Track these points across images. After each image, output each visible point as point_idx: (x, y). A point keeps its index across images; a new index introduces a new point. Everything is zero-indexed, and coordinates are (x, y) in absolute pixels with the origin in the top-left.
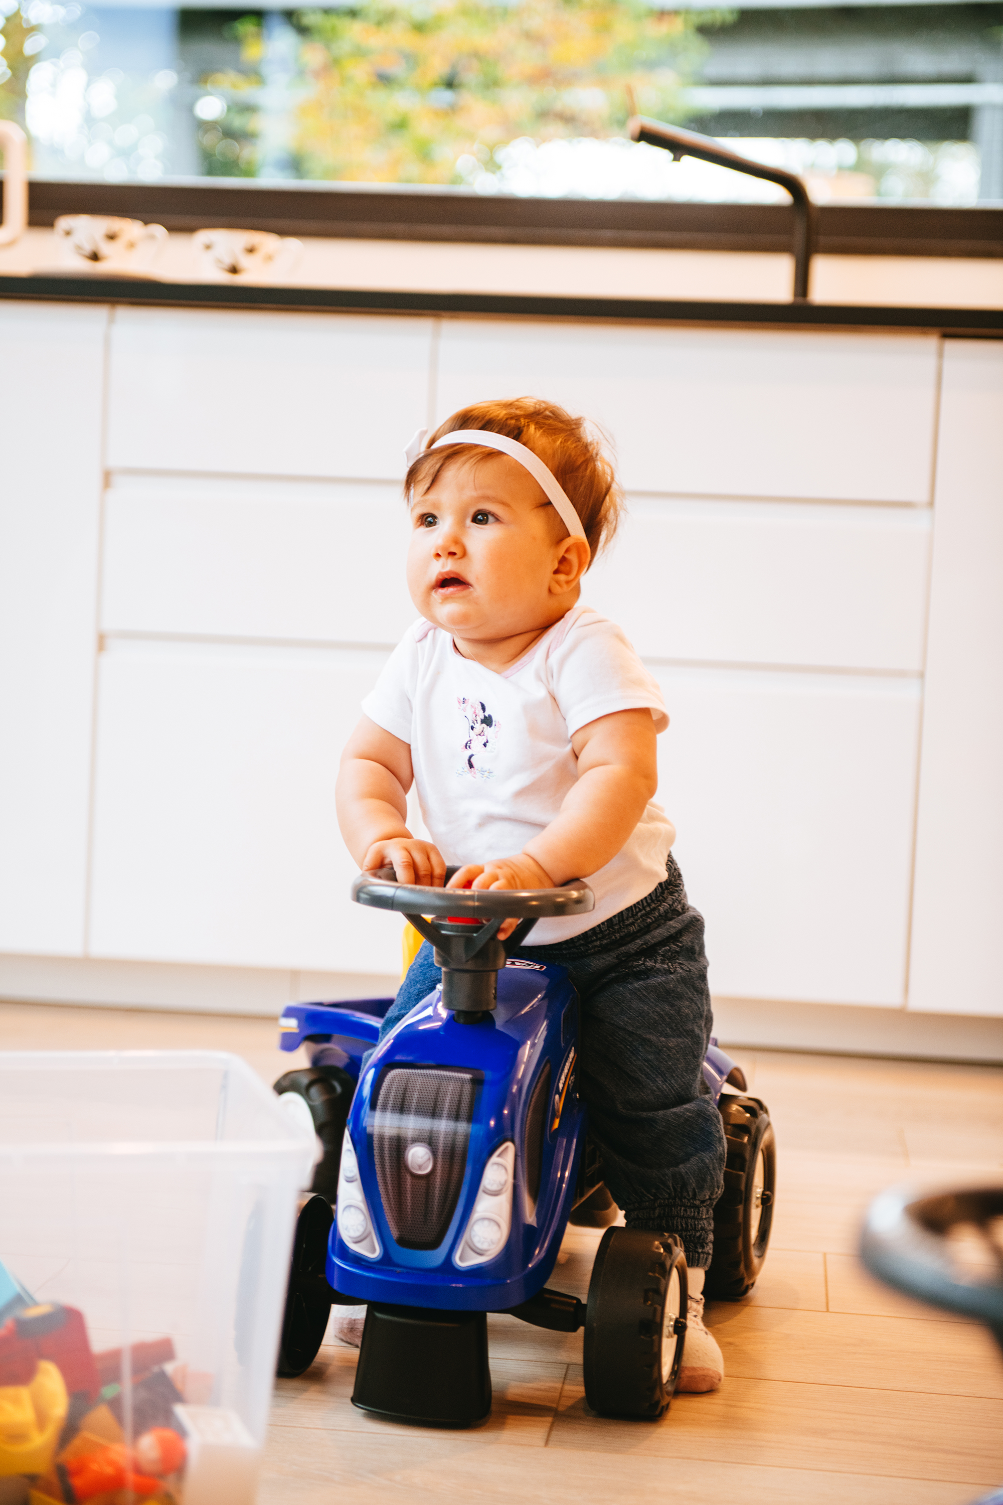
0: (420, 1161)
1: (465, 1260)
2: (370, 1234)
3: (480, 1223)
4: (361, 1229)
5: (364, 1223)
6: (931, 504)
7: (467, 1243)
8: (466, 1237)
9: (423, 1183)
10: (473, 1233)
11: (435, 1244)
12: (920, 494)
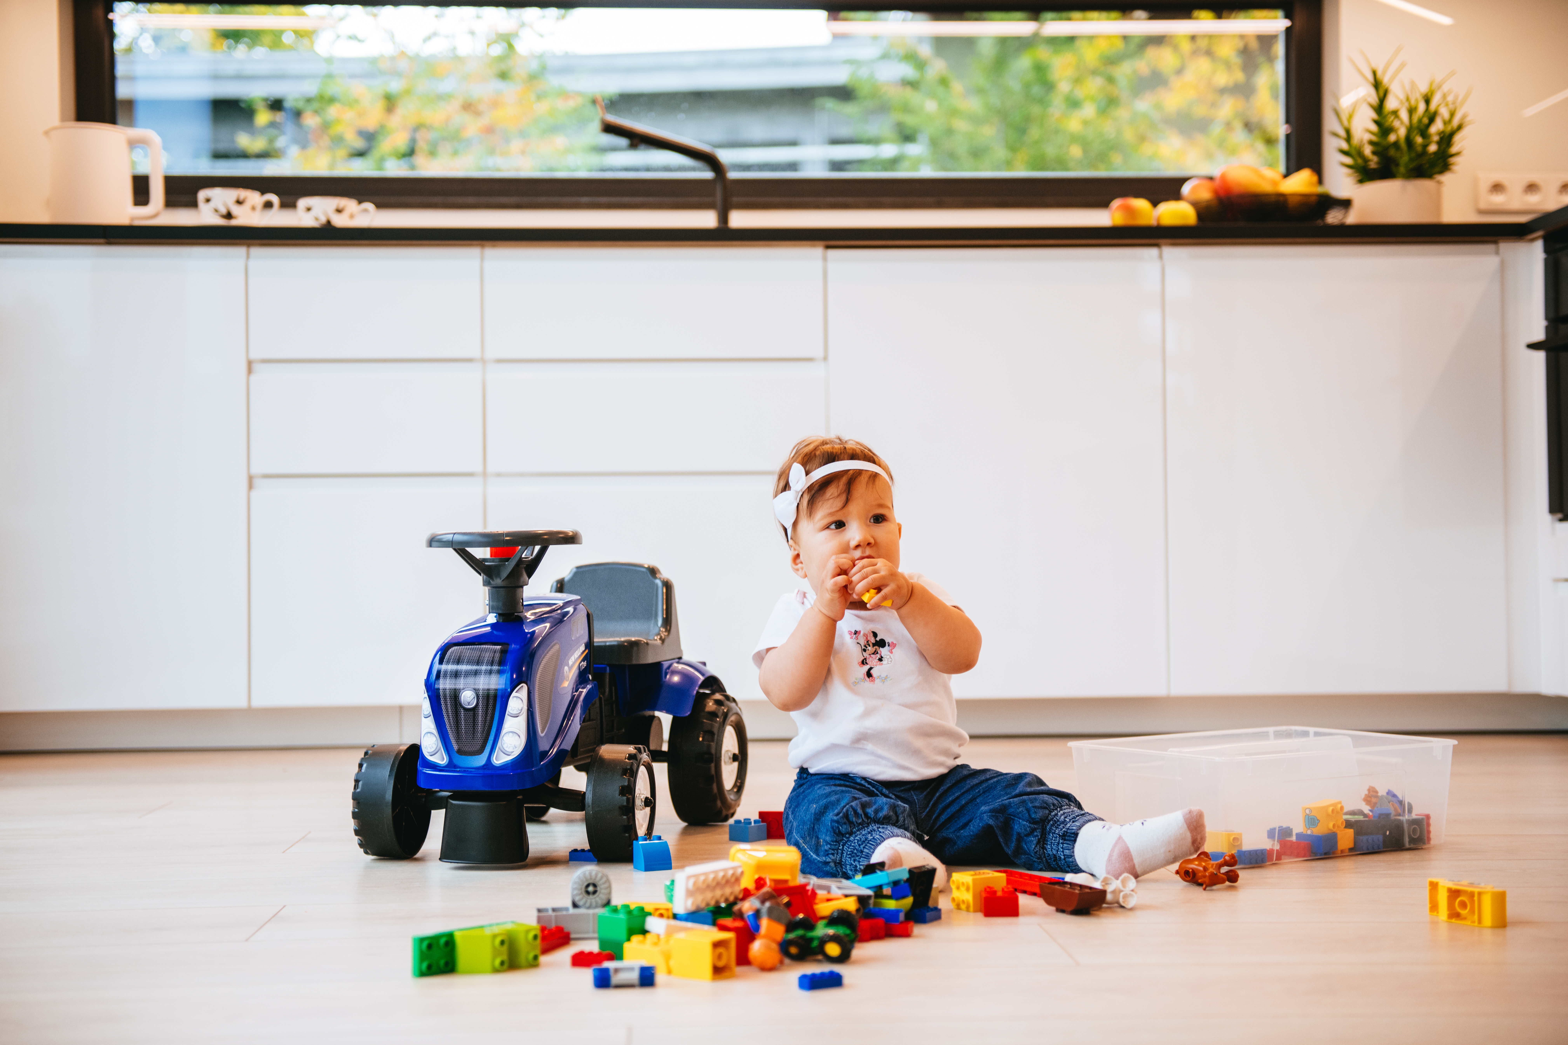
0: (469, 700)
1: (500, 759)
2: (440, 749)
3: (507, 735)
4: (435, 747)
5: (436, 743)
6: (825, 358)
7: (499, 748)
8: (499, 744)
9: (471, 713)
10: (503, 742)
11: (480, 751)
12: (819, 353)
